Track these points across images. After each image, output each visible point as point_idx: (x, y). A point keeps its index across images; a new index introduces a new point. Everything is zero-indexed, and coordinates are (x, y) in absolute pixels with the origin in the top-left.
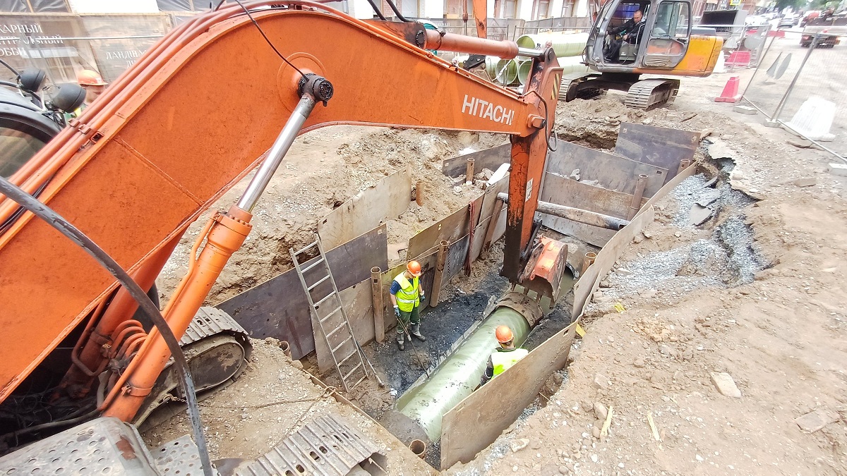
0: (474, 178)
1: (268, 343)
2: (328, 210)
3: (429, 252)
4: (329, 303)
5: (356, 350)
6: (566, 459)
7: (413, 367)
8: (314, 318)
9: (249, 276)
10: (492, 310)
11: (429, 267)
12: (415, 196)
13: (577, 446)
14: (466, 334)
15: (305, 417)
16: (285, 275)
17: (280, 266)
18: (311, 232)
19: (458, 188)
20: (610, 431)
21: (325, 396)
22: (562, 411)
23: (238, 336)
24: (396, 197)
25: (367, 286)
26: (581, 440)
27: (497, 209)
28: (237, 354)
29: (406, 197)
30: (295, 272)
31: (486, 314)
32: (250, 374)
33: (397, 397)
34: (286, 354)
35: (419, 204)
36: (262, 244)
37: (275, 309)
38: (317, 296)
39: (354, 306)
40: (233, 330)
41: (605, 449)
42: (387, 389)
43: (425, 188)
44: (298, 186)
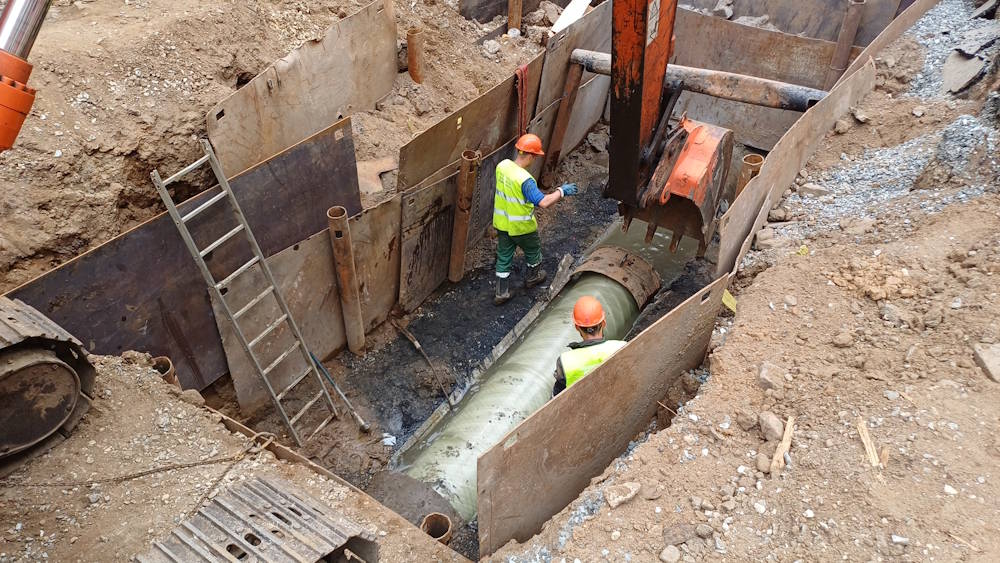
0: (523, 22)
1: (128, 361)
2: (226, 91)
3: (441, 175)
4: (247, 280)
5: (310, 369)
6: (708, 513)
7: (423, 393)
8: (221, 312)
9: (72, 230)
10: (565, 281)
11: (443, 206)
12: (405, 62)
13: (728, 489)
14: (519, 329)
15: (217, 490)
16: (147, 228)
17: (137, 210)
18: (194, 137)
19: (492, 45)
20: (789, 459)
21: (254, 450)
22: (701, 431)
23: (62, 348)
24: (365, 65)
25: (322, 246)
26: (736, 478)
27: (571, 83)
28: (64, 385)
29: (386, 65)
30: (168, 220)
31: (554, 288)
32: (97, 421)
33: (395, 448)
34: (168, 379)
35: (416, 78)
36: (90, 164)
37: (136, 296)
38: (222, 267)
39: (301, 284)
40: (49, 336)
41: (779, 490)
42: (375, 436)
43: (425, 44)
44: (155, 41)
